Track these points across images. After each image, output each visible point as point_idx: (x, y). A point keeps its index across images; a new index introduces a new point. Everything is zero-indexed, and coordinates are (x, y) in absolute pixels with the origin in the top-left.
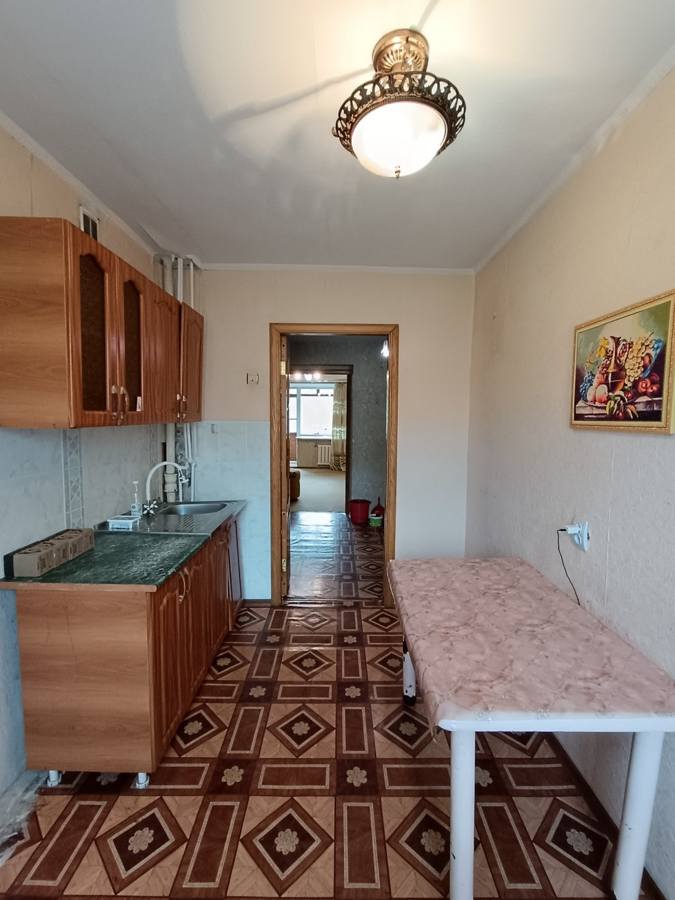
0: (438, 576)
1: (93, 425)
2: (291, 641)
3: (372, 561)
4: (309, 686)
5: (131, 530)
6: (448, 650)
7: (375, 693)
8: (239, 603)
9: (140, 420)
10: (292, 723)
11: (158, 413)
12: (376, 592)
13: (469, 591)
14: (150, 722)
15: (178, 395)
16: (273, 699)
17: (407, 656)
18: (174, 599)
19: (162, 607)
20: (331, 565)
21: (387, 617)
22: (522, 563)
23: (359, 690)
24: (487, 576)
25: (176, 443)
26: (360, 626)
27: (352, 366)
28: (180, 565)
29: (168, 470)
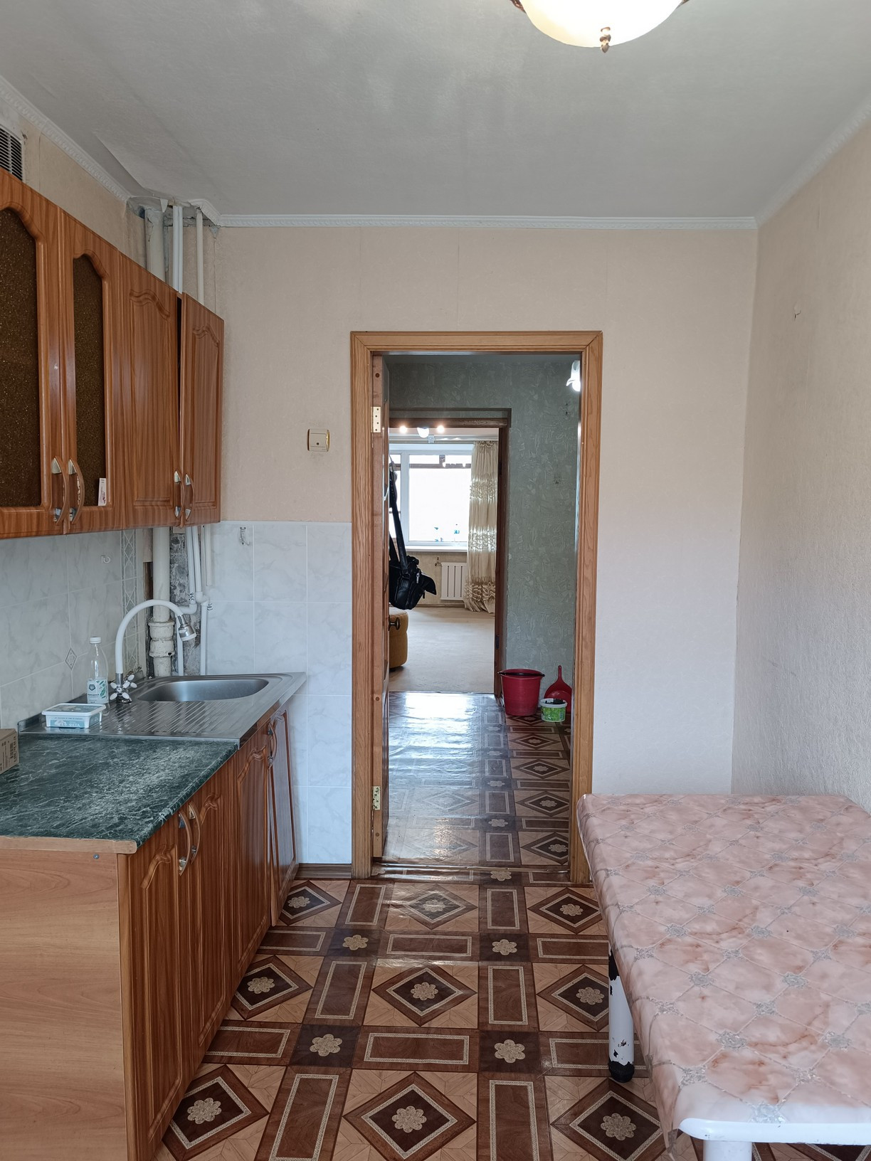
0: (679, 830)
1: (17, 535)
2: (390, 946)
3: (546, 792)
4: (424, 1036)
5: (87, 732)
6: (699, 980)
7: (554, 1055)
8: (289, 872)
9: (105, 522)
10: (393, 1109)
11: (139, 508)
12: (555, 853)
13: (741, 862)
14: (126, 1099)
15: (176, 474)
16: (355, 1059)
17: (617, 985)
18: (169, 867)
19: (146, 883)
20: (468, 798)
21: (576, 903)
22: (849, 807)
23: (521, 1047)
24: (776, 832)
25: (171, 562)
26: (525, 922)
27: (509, 411)
28: (181, 800)
29: (156, 616)
